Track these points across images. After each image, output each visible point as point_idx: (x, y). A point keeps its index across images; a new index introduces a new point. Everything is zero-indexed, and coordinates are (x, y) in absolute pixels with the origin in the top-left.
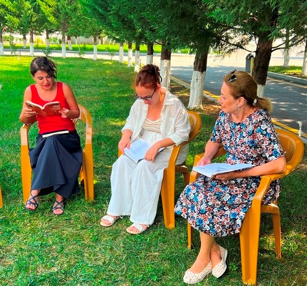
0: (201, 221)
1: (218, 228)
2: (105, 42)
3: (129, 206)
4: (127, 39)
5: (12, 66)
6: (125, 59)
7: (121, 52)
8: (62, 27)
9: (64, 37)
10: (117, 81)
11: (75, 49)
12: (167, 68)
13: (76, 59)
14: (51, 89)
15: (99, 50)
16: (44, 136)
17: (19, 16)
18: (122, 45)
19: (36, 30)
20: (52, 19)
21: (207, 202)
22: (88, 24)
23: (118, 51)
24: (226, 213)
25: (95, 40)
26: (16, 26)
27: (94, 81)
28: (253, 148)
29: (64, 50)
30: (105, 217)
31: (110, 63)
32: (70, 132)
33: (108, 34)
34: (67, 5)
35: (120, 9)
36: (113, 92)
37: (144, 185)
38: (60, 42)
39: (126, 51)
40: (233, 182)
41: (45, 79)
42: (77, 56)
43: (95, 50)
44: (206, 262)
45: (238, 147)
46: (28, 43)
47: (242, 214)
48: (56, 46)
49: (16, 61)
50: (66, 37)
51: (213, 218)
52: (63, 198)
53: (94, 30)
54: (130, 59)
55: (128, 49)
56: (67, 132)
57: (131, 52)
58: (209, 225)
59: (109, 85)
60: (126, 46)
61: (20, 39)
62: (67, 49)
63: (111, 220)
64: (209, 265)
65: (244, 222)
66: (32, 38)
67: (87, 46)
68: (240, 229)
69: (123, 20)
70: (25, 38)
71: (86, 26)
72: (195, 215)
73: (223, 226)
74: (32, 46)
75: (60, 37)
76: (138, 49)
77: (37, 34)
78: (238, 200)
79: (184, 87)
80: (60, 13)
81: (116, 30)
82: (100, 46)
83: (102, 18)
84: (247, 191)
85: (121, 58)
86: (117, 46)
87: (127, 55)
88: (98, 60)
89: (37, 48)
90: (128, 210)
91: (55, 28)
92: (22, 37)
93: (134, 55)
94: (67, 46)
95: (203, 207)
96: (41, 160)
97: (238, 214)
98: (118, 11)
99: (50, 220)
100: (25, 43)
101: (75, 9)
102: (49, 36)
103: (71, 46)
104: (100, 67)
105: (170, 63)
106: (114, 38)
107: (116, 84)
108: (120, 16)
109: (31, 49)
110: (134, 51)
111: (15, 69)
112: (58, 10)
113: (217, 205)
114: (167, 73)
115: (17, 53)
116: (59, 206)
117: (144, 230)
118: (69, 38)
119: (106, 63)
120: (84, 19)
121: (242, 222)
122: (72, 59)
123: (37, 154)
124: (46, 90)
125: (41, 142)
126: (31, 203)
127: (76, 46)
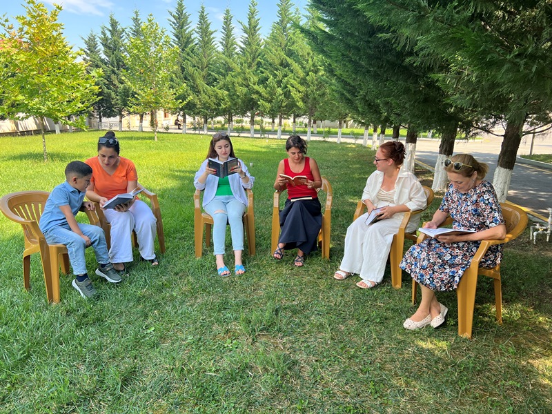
0: (422, 276)
1: (438, 282)
2: (351, 126)
3: (359, 265)
4: (372, 122)
5: (262, 148)
6: (369, 143)
7: (366, 136)
8: (310, 112)
9: (310, 121)
10: (358, 163)
11: (319, 133)
12: (411, 151)
13: (320, 141)
14: (300, 163)
15: (343, 134)
16: (292, 200)
17: (270, 102)
18: (367, 129)
19: (285, 114)
20: (300, 104)
21: (429, 259)
22: (334, 109)
23: (363, 135)
24: (446, 271)
25: (340, 123)
26: (267, 110)
27: (336, 162)
28: (476, 216)
29: (309, 133)
30: (338, 272)
31: (354, 146)
32: (313, 199)
33: (354, 118)
34: (316, 90)
35: (367, 94)
36: (354, 173)
37: (374, 246)
38: (306, 125)
39: (370, 135)
40: (456, 245)
41: (296, 154)
42: (321, 139)
43: (339, 134)
44: (425, 314)
45: (463, 215)
46: (276, 127)
47: (460, 272)
48: (302, 129)
49: (265, 143)
50: (312, 121)
51: (433, 273)
52: (304, 254)
53: (340, 114)
54: (374, 142)
55: (373, 133)
56: (311, 198)
57: (375, 136)
58: (429, 279)
59: (351, 166)
60: (371, 130)
61: (269, 123)
62: (312, 133)
63: (344, 275)
64: (429, 317)
65: (462, 280)
66: (280, 122)
67: (332, 130)
68: (458, 285)
69: (370, 105)
70: (273, 122)
71: (332, 110)
72: (417, 270)
73: (442, 281)
74: (279, 129)
75: (307, 121)
76: (383, 132)
77: (285, 118)
78: (457, 260)
79: (429, 171)
80: (309, 99)
81: (362, 114)
82: (345, 130)
83: (350, 102)
84: (468, 254)
85: (365, 142)
86: (361, 130)
87: (371, 139)
88: (341, 143)
89: (284, 132)
90: (358, 269)
91: (302, 113)
92: (271, 120)
93: (378, 139)
94: (312, 129)
95: (425, 263)
96: (288, 220)
97: (457, 272)
98: (365, 96)
99: (292, 269)
100: (273, 127)
101: (324, 94)
102: (296, 120)
103: (316, 130)
104: (343, 150)
105: (415, 147)
106: (360, 122)
107: (358, 166)
108: (367, 101)
109: (279, 132)
110: (379, 136)
111: (264, 150)
112: (307, 95)
113: (438, 262)
114: (411, 157)
115: (266, 136)
116: (300, 260)
117: (372, 286)
118: (315, 122)
119: (349, 146)
120: (331, 103)
121: (460, 279)
122: (315, 141)
123: (285, 215)
124: (296, 163)
125: (289, 205)
126: (278, 253)
127: (321, 129)
